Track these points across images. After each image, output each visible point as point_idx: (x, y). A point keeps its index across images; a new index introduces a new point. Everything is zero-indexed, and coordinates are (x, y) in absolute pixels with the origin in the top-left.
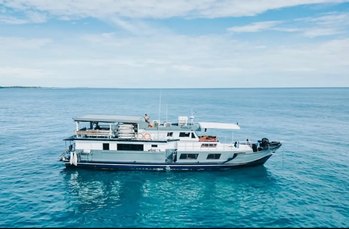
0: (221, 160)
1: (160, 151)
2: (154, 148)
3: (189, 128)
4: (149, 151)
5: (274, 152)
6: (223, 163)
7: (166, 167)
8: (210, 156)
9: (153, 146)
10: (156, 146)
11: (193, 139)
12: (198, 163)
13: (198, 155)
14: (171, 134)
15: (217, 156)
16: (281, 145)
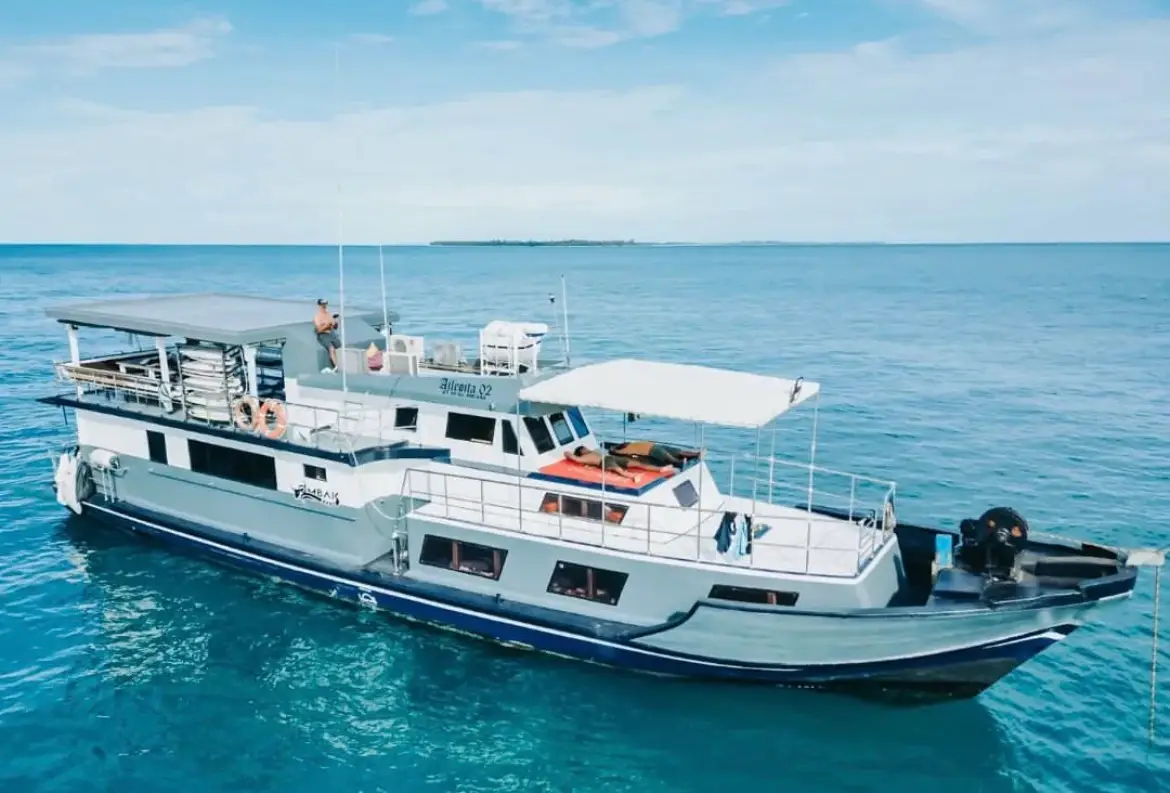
0: (628, 611)
1: (337, 502)
2: (313, 484)
3: (477, 393)
4: (297, 493)
5: (1066, 629)
6: (625, 633)
7: (357, 591)
8: (570, 577)
9: (311, 472)
10: (323, 473)
11: (511, 460)
12: (494, 605)
13: (503, 554)
14: (406, 418)
15: (608, 584)
16: (1128, 585)
